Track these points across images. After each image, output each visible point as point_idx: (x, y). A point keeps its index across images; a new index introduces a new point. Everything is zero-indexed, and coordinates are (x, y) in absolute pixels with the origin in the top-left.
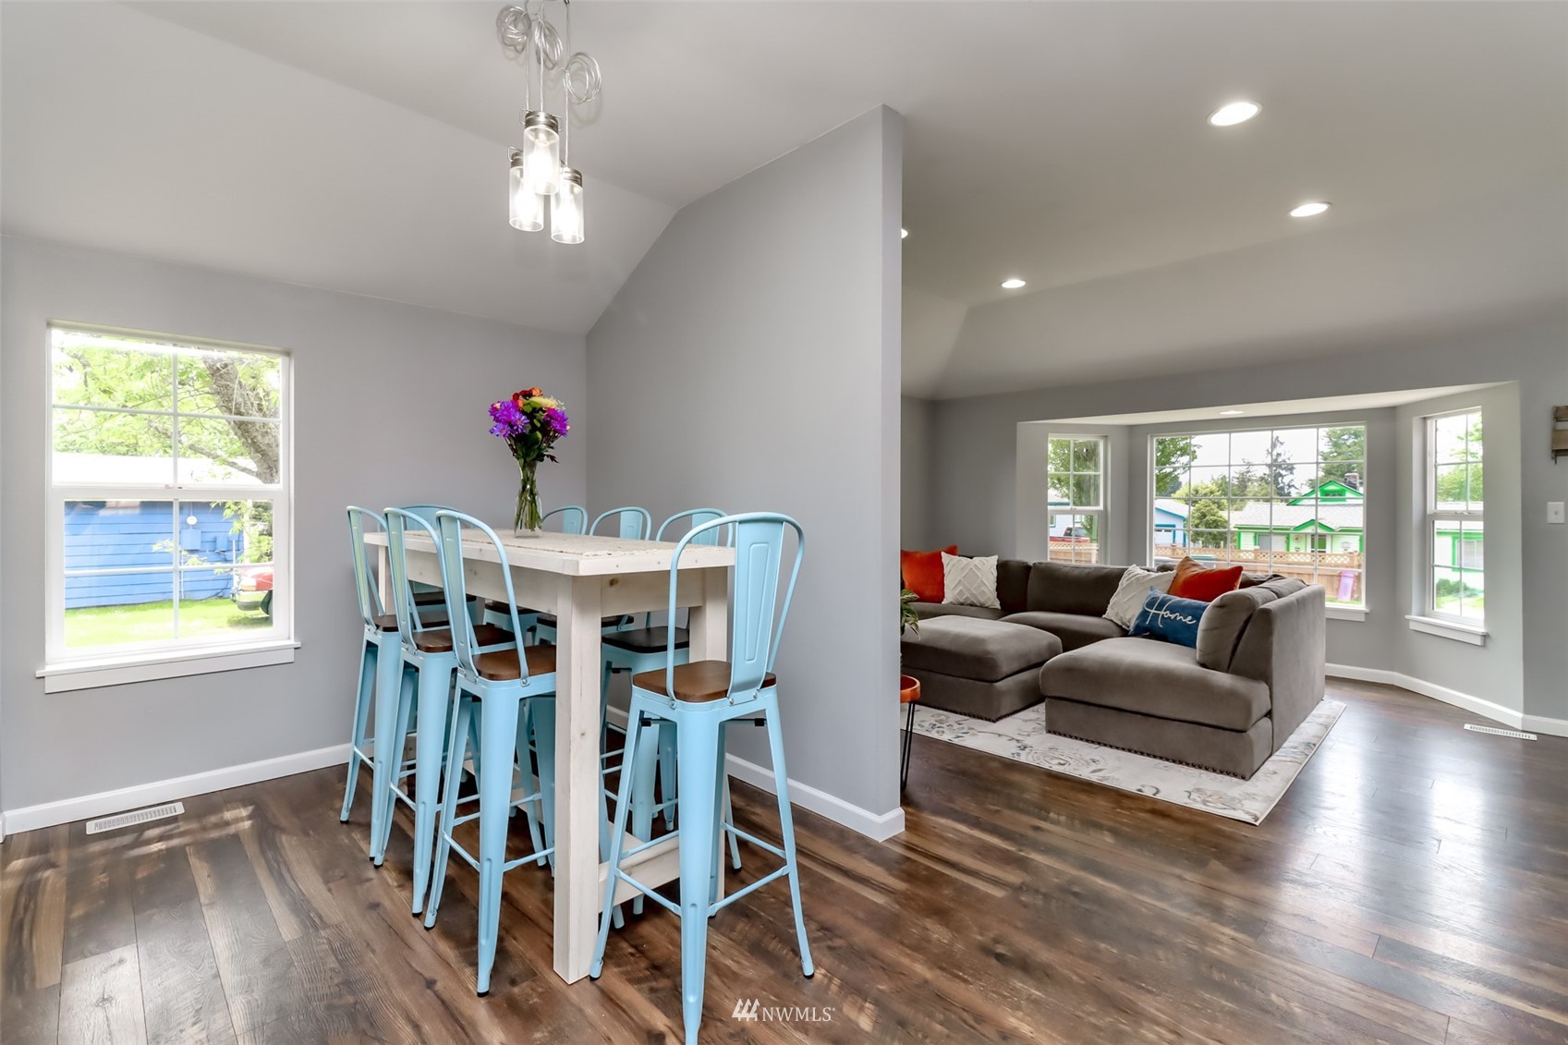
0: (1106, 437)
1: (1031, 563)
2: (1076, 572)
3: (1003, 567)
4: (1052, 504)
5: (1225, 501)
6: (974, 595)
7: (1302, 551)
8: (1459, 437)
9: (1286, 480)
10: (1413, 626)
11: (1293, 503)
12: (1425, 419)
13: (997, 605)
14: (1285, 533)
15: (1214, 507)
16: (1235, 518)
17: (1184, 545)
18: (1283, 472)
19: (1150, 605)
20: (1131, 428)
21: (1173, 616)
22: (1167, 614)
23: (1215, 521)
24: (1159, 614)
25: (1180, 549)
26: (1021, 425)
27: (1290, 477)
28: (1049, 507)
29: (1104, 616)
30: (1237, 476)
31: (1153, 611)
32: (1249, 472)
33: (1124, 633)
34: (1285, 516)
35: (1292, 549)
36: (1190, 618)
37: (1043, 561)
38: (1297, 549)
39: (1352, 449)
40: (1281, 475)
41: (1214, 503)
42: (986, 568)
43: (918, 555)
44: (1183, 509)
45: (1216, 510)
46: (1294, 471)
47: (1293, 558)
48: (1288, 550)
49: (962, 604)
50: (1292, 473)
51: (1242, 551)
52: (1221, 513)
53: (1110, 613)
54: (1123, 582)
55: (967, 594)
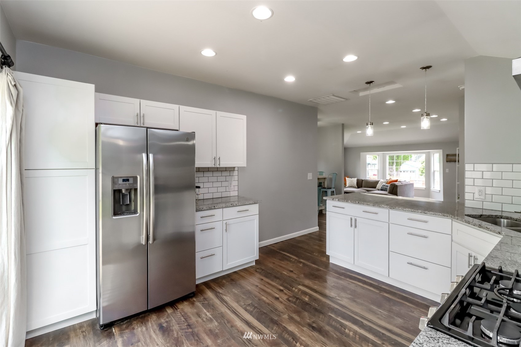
0: (378, 155)
1: (363, 179)
2: (372, 181)
3: (358, 180)
10: (432, 190)
12: (434, 154)
13: (357, 187)
19: (383, 186)
20: (383, 153)
22: (385, 187)
26: (361, 153)
33: (379, 190)
37: (366, 179)
42: (354, 180)
49: (350, 187)
53: (377, 188)
54: (379, 182)
55: (351, 185)
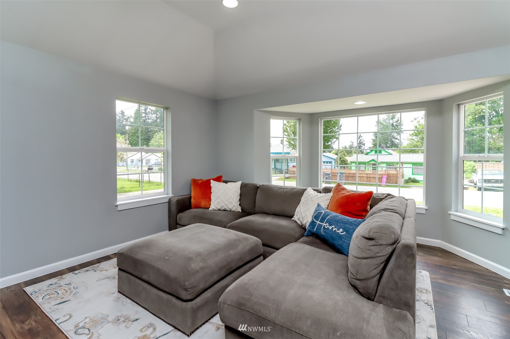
0: (300, 119)
1: (259, 185)
4: (273, 153)
5: (346, 154)
6: (226, 205)
7: (369, 169)
8: (410, 135)
9: (363, 148)
10: (452, 218)
11: (367, 154)
12: (459, 105)
13: (239, 210)
14: (364, 163)
15: (343, 155)
16: (349, 159)
17: (335, 168)
18: (362, 145)
19: (317, 217)
20: (311, 115)
21: (330, 228)
23: (344, 160)
24: (322, 225)
25: (333, 169)
27: (364, 147)
28: (271, 155)
29: (293, 219)
30: (349, 146)
31: (318, 222)
32: (353, 145)
34: (363, 158)
35: (367, 169)
36: (341, 230)
38: (368, 169)
39: (381, 138)
40: (361, 146)
41: (343, 154)
42: (234, 189)
43: (200, 182)
44: (335, 157)
45: (344, 156)
46: (365, 145)
47: (367, 172)
48: (365, 169)
49: (220, 210)
50: (364, 146)
51: (353, 170)
52: (345, 157)
53: (295, 217)
54: (303, 199)
